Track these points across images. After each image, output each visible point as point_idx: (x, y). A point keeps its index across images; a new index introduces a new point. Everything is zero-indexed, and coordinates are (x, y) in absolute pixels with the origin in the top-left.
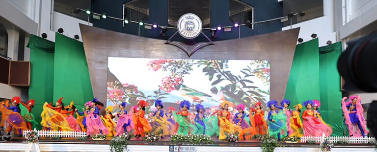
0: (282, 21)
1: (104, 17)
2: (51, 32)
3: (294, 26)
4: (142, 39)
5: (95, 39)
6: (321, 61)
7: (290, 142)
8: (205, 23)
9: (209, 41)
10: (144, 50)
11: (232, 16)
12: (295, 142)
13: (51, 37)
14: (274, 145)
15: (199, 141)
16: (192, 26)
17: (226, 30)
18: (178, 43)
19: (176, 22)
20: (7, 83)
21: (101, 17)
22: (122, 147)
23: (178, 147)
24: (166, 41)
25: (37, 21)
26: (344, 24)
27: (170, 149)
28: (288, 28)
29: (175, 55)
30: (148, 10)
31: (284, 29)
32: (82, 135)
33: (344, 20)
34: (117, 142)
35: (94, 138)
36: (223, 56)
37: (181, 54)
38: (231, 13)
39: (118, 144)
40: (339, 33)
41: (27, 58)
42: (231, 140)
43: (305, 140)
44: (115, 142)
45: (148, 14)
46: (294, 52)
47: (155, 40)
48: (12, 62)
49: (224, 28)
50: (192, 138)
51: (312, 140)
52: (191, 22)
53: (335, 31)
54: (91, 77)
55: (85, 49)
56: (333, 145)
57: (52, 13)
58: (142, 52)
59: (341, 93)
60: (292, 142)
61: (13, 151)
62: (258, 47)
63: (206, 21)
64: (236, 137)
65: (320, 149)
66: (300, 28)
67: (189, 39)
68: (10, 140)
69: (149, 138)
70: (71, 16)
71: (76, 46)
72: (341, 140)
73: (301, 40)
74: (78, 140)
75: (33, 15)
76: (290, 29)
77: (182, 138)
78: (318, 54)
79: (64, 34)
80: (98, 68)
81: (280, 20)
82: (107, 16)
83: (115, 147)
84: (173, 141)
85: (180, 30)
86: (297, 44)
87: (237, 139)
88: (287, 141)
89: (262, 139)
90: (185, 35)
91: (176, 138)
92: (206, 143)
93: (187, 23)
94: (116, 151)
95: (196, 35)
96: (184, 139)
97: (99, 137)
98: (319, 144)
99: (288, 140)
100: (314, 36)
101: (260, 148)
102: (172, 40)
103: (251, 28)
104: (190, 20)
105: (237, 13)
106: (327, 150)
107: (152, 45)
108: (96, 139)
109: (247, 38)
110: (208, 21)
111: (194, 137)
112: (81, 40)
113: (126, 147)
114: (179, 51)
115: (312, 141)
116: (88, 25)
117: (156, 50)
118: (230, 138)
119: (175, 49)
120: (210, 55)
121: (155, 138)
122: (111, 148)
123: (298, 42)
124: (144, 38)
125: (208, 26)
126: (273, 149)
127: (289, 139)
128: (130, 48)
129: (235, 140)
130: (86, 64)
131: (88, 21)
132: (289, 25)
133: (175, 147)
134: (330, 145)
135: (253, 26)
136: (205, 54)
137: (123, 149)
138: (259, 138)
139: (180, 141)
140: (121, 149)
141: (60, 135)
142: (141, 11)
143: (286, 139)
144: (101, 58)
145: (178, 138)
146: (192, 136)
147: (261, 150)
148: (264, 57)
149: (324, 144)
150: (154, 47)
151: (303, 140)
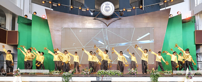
0: (160, 5)
1: (59, 5)
2: (30, 14)
3: (168, 8)
4: (81, 17)
5: (54, 17)
6: (183, 27)
7: (167, 74)
8: (116, 7)
10: (82, 23)
11: (131, 3)
12: (170, 74)
13: (30, 17)
14: (158, 76)
15: (114, 74)
16: (109, 9)
17: (128, 11)
18: (101, 19)
19: (99, 7)
20: (6, 43)
21: (57, 5)
22: (69, 78)
23: (101, 78)
24: (94, 18)
25: (22, 8)
26: (196, 6)
27: (97, 79)
29: (99, 25)
30: (84, 1)
31: (161, 10)
32: (47, 72)
33: (196, 3)
35: (53, 73)
36: (127, 26)
37: (103, 25)
38: (131, 1)
39: (66, 77)
40: (193, 11)
41: (17, 29)
42: (132, 73)
43: (176, 73)
44: (65, 75)
45: (84, 3)
46: (168, 22)
47: (88, 17)
48: (8, 31)
49: (127, 10)
50: (110, 73)
51: (180, 73)
52: (108, 7)
53: (191, 10)
55: (49, 23)
56: (193, 75)
57: (30, 4)
58: (81, 24)
59: (195, 45)
60: (168, 74)
61: (6, 81)
62: (147, 20)
63: (117, 6)
64: (135, 71)
65: (186, 77)
67: (107, 16)
68: (6, 75)
69: (85, 73)
70: (41, 5)
71: (44, 22)
72: (197, 73)
73: (171, 15)
74: (45, 74)
75: (20, 5)
76: (165, 9)
77: (104, 73)
78: (182, 23)
79: (37, 15)
80: (56, 34)
82: (60, 4)
83: (65, 78)
84: (99, 74)
85: (102, 11)
86: (169, 18)
87: (136, 73)
88: (165, 73)
89: (151, 72)
90: (105, 14)
91: (100, 72)
92: (118, 75)
93: (106, 7)
94: (65, 80)
95: (111, 14)
96: (105, 73)
97: (56, 73)
99: (166, 73)
100: (179, 13)
101: (149, 78)
102: (97, 17)
103: (142, 9)
105: (134, 1)
106: (190, 78)
107: (86, 20)
108: (55, 74)
109: (140, 15)
111: (111, 72)
112: (46, 18)
113: (71, 78)
114: (101, 23)
117: (89, 23)
118: (132, 72)
119: (99, 22)
120: (119, 25)
121: (88, 73)
122: (62, 79)
124: (82, 16)
125: (118, 9)
126: (157, 78)
127: (166, 72)
128: (74, 22)
129: (135, 73)
130: (49, 32)
131: (50, 8)
132: (165, 7)
133: (100, 77)
134: (192, 76)
135: (143, 8)
136: (117, 24)
137: (69, 79)
138: (149, 72)
139: (103, 74)
140: (68, 79)
141: (34, 72)
142: (80, 1)
143: (164, 72)
144: (58, 28)
145: (101, 73)
146: (110, 71)
147: (150, 79)
148: (150, 25)
149: (188, 75)
150: (87, 21)
151: (175, 73)
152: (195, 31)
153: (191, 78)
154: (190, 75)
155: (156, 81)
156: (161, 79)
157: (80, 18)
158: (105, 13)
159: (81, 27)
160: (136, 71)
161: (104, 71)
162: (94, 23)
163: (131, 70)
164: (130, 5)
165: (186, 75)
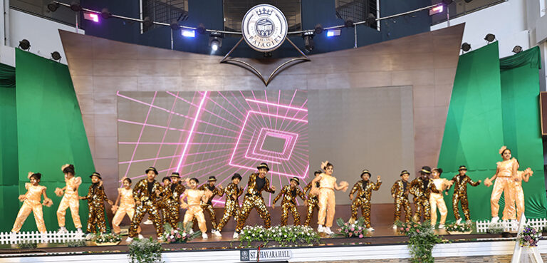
0: (431, 12)
2: (8, 48)
3: (455, 22)
4: (178, 56)
5: (92, 59)
6: (505, 84)
7: (457, 233)
8: (291, 22)
9: (301, 55)
10: (182, 76)
11: (340, 8)
12: (466, 233)
14: (432, 240)
15: (294, 239)
16: (270, 28)
18: (244, 61)
19: (238, 23)
22: (151, 258)
23: (256, 251)
24: (222, 58)
26: (542, 14)
27: (241, 256)
28: (444, 25)
29: (240, 82)
30: (186, 3)
31: (433, 28)
32: (77, 238)
34: (143, 248)
35: (98, 242)
36: (328, 83)
37: (251, 81)
38: (339, 2)
39: (144, 252)
40: (534, 32)
42: (351, 234)
43: (485, 228)
44: (138, 249)
45: (186, 9)
46: (456, 69)
47: (203, 56)
49: (326, 31)
50: (280, 234)
51: (497, 227)
52: (267, 21)
53: (526, 29)
54: (87, 130)
55: (73, 77)
56: (540, 235)
57: (7, 12)
58: (179, 79)
59: (541, 140)
60: (461, 233)
62: (391, 63)
63: (293, 18)
64: (360, 228)
65: (518, 243)
66: (465, 23)
67: (264, 53)
70: (43, 17)
71: (56, 73)
73: (466, 47)
74: (70, 247)
76: (447, 26)
77: (261, 235)
78: (499, 71)
79: (32, 50)
80: (99, 113)
81: (428, 10)
83: (138, 258)
84: (245, 241)
85: (248, 37)
86: (461, 54)
87: (362, 233)
88: (451, 231)
89: (408, 230)
90: (256, 45)
91: (250, 235)
92: (305, 242)
95: (276, 44)
96: (266, 237)
97: (107, 240)
98: (515, 235)
99: (455, 230)
100: (490, 37)
101: (405, 247)
102: (232, 56)
103: (376, 28)
104: (264, 16)
106: (531, 245)
107: (198, 66)
108: (103, 244)
109: (369, 46)
110: (298, 19)
111: (283, 232)
112: (63, 61)
113: (159, 256)
114: (247, 75)
115: (497, 230)
116: (75, 32)
117: (205, 75)
118: (350, 231)
119: (240, 71)
120: (304, 82)
122: (131, 261)
123: (461, 50)
124: (181, 53)
125: (298, 27)
126: (430, 248)
127: (456, 227)
128: (157, 73)
129: (359, 234)
130: (77, 106)
131: (75, 26)
132: (445, 20)
133: (250, 251)
134: (536, 236)
135: (379, 25)
136: (296, 78)
137: (154, 260)
138: (402, 229)
139: (257, 241)
140: (150, 260)
141: (33, 239)
142: (173, 3)
143: (450, 228)
144: (104, 94)
145: (253, 235)
146: (280, 231)
147: (408, 251)
148: (401, 80)
149: (524, 234)
150: (201, 69)
151: (481, 228)
152: (539, 96)
153: (534, 243)
154: (532, 235)
155: (425, 256)
156: (443, 250)
157: (176, 58)
158: (257, 43)
159: (181, 90)
160: (363, 226)
161: (261, 229)
162: (221, 74)
163: (346, 224)
164: (337, 14)
165: (518, 236)
